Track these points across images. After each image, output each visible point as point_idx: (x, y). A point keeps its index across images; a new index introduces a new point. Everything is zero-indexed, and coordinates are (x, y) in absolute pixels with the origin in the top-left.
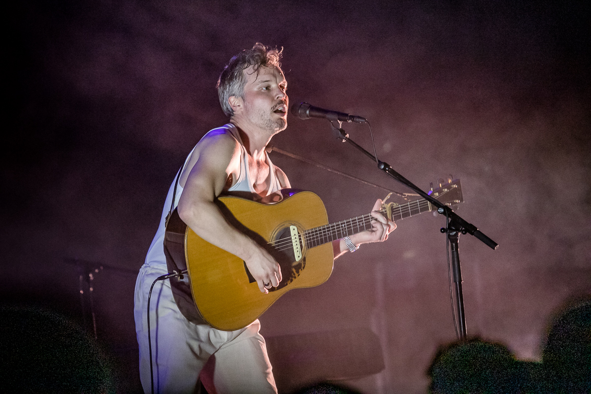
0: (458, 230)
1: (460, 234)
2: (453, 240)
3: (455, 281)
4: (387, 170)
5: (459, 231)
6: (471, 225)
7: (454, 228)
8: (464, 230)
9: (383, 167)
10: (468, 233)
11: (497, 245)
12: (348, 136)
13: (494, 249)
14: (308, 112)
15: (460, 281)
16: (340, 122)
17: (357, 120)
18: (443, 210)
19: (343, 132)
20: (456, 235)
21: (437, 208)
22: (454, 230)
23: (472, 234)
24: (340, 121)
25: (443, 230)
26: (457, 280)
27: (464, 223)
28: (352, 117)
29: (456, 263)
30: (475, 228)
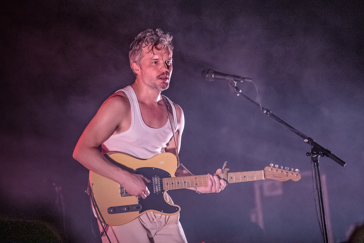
0: (318, 154)
1: (319, 156)
2: (315, 161)
3: (317, 189)
4: (269, 114)
6: (327, 150)
8: (322, 154)
9: (265, 112)
10: (325, 156)
11: (345, 163)
12: (241, 91)
13: (343, 166)
14: (213, 76)
15: (321, 188)
17: (247, 80)
18: (307, 141)
19: (237, 89)
20: (317, 157)
21: (303, 139)
22: (315, 154)
23: (328, 156)
24: (235, 81)
25: (308, 154)
26: (319, 188)
27: (322, 149)
28: (243, 78)
29: (317, 176)
30: (330, 152)
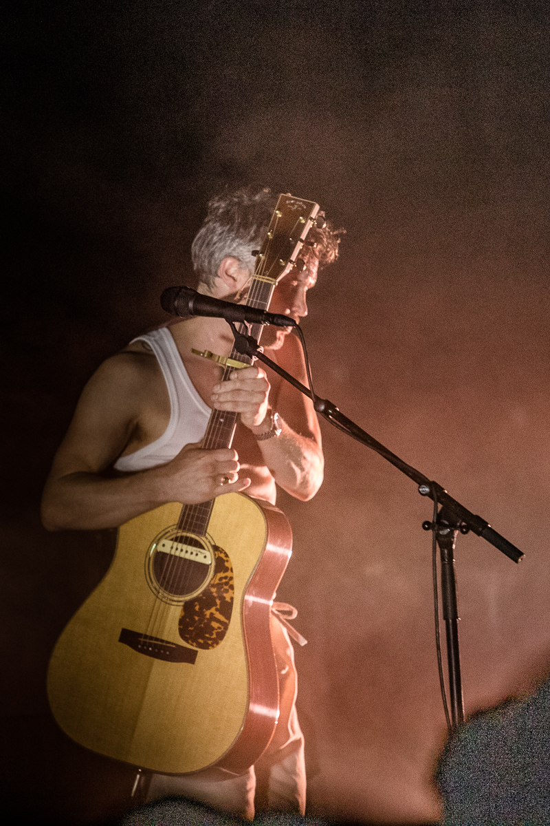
0: (453, 526)
1: (457, 533)
2: (445, 544)
3: (446, 618)
4: (331, 414)
5: (456, 528)
6: (478, 517)
7: (447, 523)
8: (464, 527)
9: (322, 408)
10: (471, 532)
11: (522, 554)
13: (517, 562)
14: (191, 305)
15: (455, 617)
16: (248, 325)
17: (280, 321)
18: (427, 490)
19: (253, 342)
20: (451, 534)
21: (418, 485)
22: (446, 527)
23: (479, 534)
24: (248, 322)
25: (427, 525)
26: (450, 615)
27: (465, 513)
29: (448, 585)
30: (484, 524)
